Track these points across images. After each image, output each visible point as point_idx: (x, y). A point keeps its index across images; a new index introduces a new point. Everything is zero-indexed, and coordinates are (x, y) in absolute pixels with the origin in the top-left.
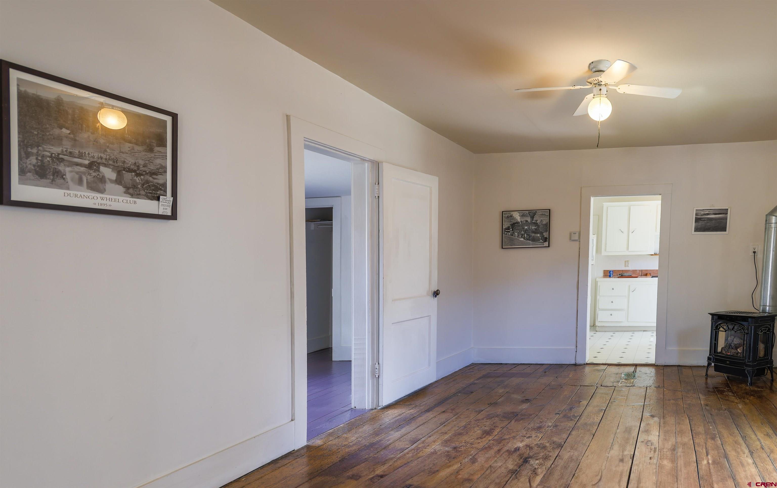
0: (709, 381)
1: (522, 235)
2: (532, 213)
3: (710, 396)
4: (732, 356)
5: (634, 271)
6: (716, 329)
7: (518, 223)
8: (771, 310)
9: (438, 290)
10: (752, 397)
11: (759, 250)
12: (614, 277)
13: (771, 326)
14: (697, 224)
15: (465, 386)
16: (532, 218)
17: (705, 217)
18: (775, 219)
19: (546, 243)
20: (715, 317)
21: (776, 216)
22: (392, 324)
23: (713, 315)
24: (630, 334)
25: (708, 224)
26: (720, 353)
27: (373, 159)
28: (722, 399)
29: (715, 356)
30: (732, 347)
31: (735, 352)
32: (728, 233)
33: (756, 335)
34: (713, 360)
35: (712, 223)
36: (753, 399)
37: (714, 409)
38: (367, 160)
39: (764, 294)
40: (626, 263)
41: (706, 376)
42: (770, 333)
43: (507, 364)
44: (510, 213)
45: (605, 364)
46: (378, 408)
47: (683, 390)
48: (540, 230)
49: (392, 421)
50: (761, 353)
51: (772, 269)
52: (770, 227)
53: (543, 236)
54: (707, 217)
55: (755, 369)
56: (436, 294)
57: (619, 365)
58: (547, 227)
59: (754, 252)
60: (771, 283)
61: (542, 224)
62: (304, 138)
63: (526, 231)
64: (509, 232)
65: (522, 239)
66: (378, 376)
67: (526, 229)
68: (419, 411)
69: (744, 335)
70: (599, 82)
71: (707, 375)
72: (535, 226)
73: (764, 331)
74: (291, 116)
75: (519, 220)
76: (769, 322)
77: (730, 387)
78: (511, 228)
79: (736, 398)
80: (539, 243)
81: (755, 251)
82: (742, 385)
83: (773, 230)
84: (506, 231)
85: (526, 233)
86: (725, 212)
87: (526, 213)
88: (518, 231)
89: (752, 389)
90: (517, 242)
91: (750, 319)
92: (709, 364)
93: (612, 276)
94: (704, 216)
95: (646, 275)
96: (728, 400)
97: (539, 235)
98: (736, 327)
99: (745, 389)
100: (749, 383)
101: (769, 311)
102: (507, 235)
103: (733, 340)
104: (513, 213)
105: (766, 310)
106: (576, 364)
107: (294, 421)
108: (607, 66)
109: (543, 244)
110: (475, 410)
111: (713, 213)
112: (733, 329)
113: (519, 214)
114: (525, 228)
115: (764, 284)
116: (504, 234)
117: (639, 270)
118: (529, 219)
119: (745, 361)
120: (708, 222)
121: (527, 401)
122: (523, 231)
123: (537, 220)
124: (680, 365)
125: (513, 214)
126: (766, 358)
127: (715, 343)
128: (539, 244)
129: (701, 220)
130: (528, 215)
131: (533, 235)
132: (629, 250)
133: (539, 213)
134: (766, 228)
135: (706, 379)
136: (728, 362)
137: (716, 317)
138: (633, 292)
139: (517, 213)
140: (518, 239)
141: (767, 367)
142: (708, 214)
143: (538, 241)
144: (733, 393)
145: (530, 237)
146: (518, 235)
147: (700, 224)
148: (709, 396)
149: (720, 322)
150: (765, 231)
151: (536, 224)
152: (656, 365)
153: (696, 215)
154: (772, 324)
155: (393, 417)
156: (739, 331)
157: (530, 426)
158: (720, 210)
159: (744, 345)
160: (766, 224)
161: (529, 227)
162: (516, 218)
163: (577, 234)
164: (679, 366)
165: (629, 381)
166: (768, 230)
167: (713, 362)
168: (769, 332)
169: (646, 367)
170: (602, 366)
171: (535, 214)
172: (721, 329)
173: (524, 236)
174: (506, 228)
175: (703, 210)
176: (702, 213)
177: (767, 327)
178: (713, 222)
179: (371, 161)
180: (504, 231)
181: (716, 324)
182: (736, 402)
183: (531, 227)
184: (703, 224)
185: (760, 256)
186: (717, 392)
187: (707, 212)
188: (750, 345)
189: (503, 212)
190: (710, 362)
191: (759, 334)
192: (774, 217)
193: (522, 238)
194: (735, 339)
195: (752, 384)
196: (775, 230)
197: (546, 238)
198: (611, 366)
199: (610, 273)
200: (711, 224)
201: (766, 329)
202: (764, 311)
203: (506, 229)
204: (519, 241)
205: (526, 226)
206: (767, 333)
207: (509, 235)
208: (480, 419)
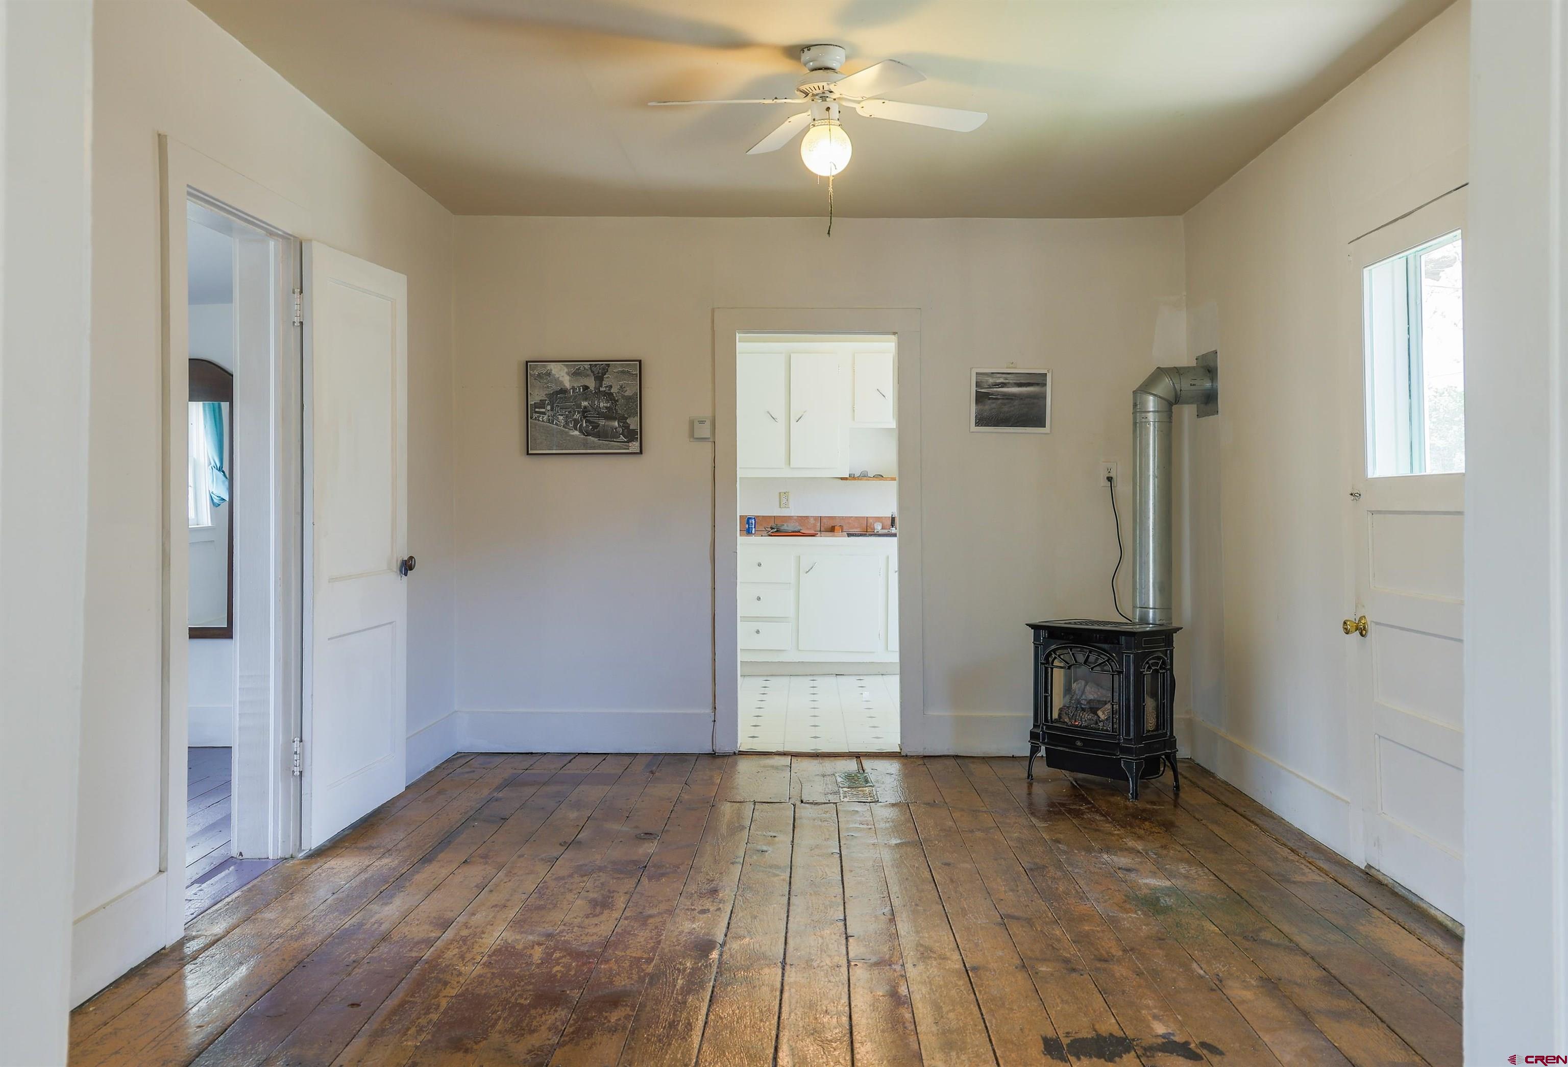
0: (1038, 789)
1: (576, 422)
2: (600, 369)
3: (1055, 821)
4: (1086, 727)
5: (803, 519)
6: (1046, 664)
7: (563, 391)
8: (1158, 618)
9: (411, 558)
10: (1147, 823)
11: (1121, 473)
12: (759, 533)
13: (1166, 656)
14: (980, 407)
15: (479, 806)
16: (599, 379)
17: (997, 391)
18: (1154, 401)
19: (634, 443)
20: (1042, 633)
21: (1155, 395)
22: (329, 639)
23: (1035, 627)
24: (806, 682)
25: (1006, 409)
26: (1057, 721)
27: (290, 233)
28: (1085, 828)
29: (1048, 727)
30: (1083, 706)
31: (1090, 720)
32: (1049, 432)
33: (1139, 677)
34: (1044, 739)
35: (1014, 406)
36: (1152, 828)
37: (1077, 850)
38: (279, 234)
39: (1141, 579)
40: (783, 498)
41: (1028, 778)
42: (1167, 672)
43: (545, 754)
44: (545, 366)
45: (784, 754)
46: (300, 855)
47: (994, 810)
48: (620, 412)
49: (354, 883)
50: (1150, 722)
51: (1154, 519)
52: (1144, 420)
53: (626, 427)
54: (1002, 392)
55: (1141, 759)
56: (407, 566)
57: (818, 756)
58: (636, 404)
59: (1110, 479)
60: (1154, 554)
61: (623, 397)
62: (188, 186)
63: (585, 411)
64: (544, 413)
65: (576, 433)
66: (301, 772)
67: (585, 407)
68: (406, 861)
69: (1113, 675)
70: (823, 93)
71: (1030, 775)
72: (607, 401)
73: (1153, 668)
74: (168, 137)
75: (568, 385)
76: (1162, 647)
77: (1090, 803)
78: (548, 404)
79: (1114, 826)
80: (616, 443)
81: (1111, 475)
82: (1116, 797)
83: (1152, 428)
84: (537, 410)
85: (585, 417)
86: (1039, 380)
87: (585, 368)
88: (567, 413)
89: (1139, 806)
90: (564, 440)
91: (1123, 637)
92: (1034, 750)
93: (753, 532)
94: (995, 389)
95: (832, 530)
96: (1096, 830)
97: (616, 424)
98: (1092, 658)
99: (1126, 808)
100: (1131, 792)
101: (1154, 619)
102: (539, 420)
103: (1084, 690)
104: (552, 367)
105: (1149, 616)
106: (715, 754)
107: (165, 873)
108: (838, 57)
109: (626, 445)
110: (540, 857)
111: (1014, 381)
112: (1086, 662)
113: (566, 370)
114: (583, 404)
115: (1141, 557)
116: (531, 418)
117: (815, 518)
118: (591, 383)
119: (1119, 739)
120: (1004, 404)
121: (649, 836)
122: (579, 412)
123: (611, 387)
124: (959, 754)
125: (551, 370)
126: (1160, 732)
127: (1046, 697)
128: (618, 446)
129: (990, 399)
130: (589, 372)
131: (602, 422)
132: (791, 466)
133: (616, 368)
134: (1135, 424)
135: (1030, 785)
136: (1079, 743)
137: (1045, 634)
138: (807, 572)
139: (563, 366)
140: (566, 433)
141: (1163, 754)
142: (1003, 385)
143: (614, 438)
144: (1103, 815)
145: (595, 427)
146: (567, 423)
147: (987, 407)
148: (1056, 823)
149: (1053, 647)
150: (1135, 431)
151: (609, 396)
152: (903, 754)
153: (978, 385)
154: (1168, 652)
155: (350, 874)
156: (1098, 668)
157: (692, 888)
158: (1028, 376)
159: (1113, 702)
160: (1134, 413)
161: (593, 402)
162: (561, 379)
163: (708, 424)
164: (957, 757)
165: (860, 791)
166: (1141, 428)
167: (1044, 743)
168: (1164, 671)
169: (882, 759)
170: (777, 757)
171: (605, 370)
172: (1056, 663)
173: (581, 425)
174: (535, 403)
175: (992, 373)
176: (991, 381)
177: (1159, 658)
178: (1016, 403)
179: (287, 236)
180: (530, 411)
181: (1045, 649)
182: (1118, 835)
183: (596, 403)
184: (995, 408)
185: (1123, 488)
186: (1068, 814)
187: (1002, 380)
188: (1128, 700)
189: (527, 362)
190: (1038, 744)
191: (1144, 675)
192: (1151, 398)
193: (576, 429)
194: (1088, 688)
195: (1137, 795)
196: (1155, 427)
197: (634, 432)
198: (799, 759)
199: (748, 523)
200: (1012, 409)
201: (1158, 663)
202: (1144, 620)
203: (536, 406)
204: (568, 438)
205: (586, 399)
206: (1161, 671)
207: (543, 421)
208: (564, 877)
